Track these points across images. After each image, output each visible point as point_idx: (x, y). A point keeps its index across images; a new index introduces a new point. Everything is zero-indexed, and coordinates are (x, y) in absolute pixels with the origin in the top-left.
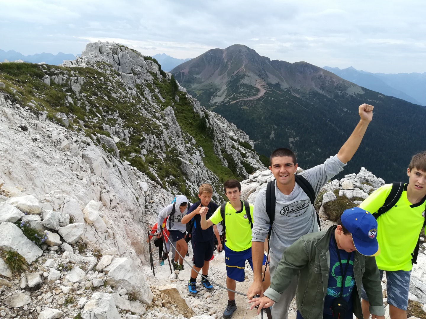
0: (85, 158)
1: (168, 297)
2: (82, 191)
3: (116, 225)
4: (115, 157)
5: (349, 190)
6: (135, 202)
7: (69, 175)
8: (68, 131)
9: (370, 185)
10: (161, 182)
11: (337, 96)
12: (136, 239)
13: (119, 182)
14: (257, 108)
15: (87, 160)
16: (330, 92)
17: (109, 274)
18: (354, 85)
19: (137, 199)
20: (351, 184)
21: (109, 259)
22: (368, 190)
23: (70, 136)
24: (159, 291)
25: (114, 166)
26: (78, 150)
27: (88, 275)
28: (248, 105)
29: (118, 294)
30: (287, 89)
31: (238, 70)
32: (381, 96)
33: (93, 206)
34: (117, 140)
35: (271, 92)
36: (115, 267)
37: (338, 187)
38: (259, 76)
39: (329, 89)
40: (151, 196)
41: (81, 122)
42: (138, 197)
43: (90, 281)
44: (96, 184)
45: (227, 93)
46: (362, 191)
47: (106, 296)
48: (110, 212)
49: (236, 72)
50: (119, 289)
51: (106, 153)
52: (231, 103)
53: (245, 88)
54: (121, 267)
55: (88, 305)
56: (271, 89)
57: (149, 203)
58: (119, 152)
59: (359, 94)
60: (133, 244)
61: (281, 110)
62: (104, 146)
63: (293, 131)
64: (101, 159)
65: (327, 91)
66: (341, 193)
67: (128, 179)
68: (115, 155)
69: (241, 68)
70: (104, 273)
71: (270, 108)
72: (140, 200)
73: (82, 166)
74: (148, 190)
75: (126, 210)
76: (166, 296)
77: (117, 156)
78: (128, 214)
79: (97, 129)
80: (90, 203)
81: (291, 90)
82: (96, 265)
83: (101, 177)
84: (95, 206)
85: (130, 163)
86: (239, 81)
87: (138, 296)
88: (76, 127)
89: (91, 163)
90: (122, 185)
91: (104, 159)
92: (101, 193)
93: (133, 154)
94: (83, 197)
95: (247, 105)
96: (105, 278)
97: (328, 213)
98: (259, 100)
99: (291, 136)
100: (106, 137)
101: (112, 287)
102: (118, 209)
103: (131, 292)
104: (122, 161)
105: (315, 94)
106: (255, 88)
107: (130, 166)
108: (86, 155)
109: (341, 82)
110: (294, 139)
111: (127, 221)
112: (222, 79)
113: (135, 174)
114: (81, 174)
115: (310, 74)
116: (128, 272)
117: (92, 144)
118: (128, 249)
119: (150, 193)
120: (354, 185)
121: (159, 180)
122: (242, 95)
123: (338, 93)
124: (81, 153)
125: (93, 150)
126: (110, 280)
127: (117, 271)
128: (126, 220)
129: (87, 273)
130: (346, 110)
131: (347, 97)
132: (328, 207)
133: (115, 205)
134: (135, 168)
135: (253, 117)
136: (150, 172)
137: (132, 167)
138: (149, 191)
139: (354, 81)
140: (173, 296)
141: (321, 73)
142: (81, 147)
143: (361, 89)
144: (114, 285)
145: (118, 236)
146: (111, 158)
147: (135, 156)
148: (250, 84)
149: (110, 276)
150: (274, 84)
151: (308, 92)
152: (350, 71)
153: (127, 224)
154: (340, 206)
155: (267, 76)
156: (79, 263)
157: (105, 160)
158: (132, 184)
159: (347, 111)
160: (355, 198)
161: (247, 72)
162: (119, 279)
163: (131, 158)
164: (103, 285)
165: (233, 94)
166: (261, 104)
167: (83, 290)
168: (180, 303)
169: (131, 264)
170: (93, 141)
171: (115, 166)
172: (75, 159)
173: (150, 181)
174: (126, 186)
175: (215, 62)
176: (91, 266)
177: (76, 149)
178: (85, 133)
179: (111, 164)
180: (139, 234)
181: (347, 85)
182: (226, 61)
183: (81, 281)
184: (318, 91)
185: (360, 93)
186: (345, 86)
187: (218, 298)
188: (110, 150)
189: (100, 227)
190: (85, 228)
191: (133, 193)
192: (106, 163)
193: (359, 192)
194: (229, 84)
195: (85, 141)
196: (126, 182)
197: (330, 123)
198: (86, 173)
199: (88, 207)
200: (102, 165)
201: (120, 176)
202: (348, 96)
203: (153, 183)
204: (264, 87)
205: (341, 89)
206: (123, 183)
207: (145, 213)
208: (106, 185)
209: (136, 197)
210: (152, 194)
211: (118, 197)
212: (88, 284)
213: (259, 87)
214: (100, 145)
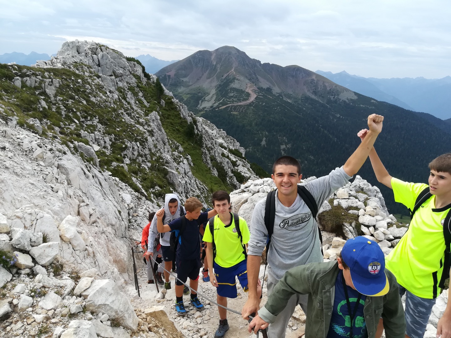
0: (61, 169)
1: (155, 320)
2: (57, 205)
3: (96, 242)
4: (95, 167)
5: (344, 199)
6: (117, 216)
7: (43, 188)
8: (41, 139)
9: (365, 193)
10: (145, 193)
11: (329, 101)
12: (118, 256)
13: (100, 194)
14: (247, 113)
15: (63, 171)
16: (323, 97)
17: (89, 298)
18: (347, 90)
19: (120, 212)
20: (346, 193)
21: (88, 282)
22: (363, 199)
23: (44, 145)
24: (145, 314)
25: (93, 177)
26: (53, 159)
27: (65, 301)
28: (239, 110)
29: (99, 320)
30: (278, 93)
31: (228, 74)
32: (374, 101)
33: (70, 222)
34: (97, 148)
35: (262, 97)
36: (96, 291)
37: (333, 197)
38: (250, 80)
39: (321, 94)
40: (134, 209)
41: (57, 129)
42: (121, 210)
43: (66, 307)
44: (74, 197)
45: (216, 98)
46: (357, 200)
47: (85, 323)
48: (89, 227)
49: (225, 75)
50: (100, 314)
51: (85, 162)
52: (220, 108)
53: (235, 93)
54: (102, 290)
55: (65, 335)
56: (262, 93)
57: (133, 216)
58: (99, 161)
59: (351, 100)
60: (116, 262)
61: (272, 116)
62: (82, 155)
63: (284, 138)
64: (79, 169)
65: (320, 96)
66: (336, 202)
67: (109, 190)
68: (95, 164)
69: (230, 71)
70: (82, 298)
71: (262, 114)
72: (122, 213)
73: (57, 178)
74: (131, 202)
75: (108, 225)
76: (153, 319)
77: (96, 166)
78: (109, 229)
79: (74, 136)
80: (66, 219)
81: (283, 94)
82: (73, 289)
83: (79, 189)
84: (72, 221)
85: (111, 174)
86: (229, 85)
87: (122, 321)
88: (50, 134)
89: (67, 174)
90: (102, 197)
91: (82, 169)
92: (79, 206)
93: (115, 164)
94: (58, 212)
95: (237, 110)
96: (84, 304)
97: (323, 223)
98: (250, 105)
99: (283, 143)
100: (84, 145)
101: (92, 313)
102: (99, 224)
103: (114, 318)
104: (102, 172)
105: (307, 99)
106: (245, 93)
107: (111, 176)
108: (62, 165)
109: (334, 87)
110: (286, 146)
111: (109, 237)
112: (211, 82)
113: (117, 185)
114: (56, 186)
115: (302, 78)
116: (110, 295)
117: (69, 153)
118: (110, 268)
119: (134, 206)
120: (349, 194)
121: (143, 191)
122: (232, 99)
123: (331, 98)
124: (56, 163)
125: (70, 160)
126: (90, 305)
127: (97, 295)
128: (108, 235)
129: (63, 299)
130: (339, 115)
132: (323, 218)
133: (95, 219)
134: (117, 179)
135: (244, 123)
136: (134, 183)
137: (114, 178)
138: (132, 204)
139: (347, 86)
140: (161, 319)
141: (314, 77)
142: (57, 156)
143: (354, 94)
144: (94, 311)
145: (98, 254)
146: (90, 167)
147: (117, 165)
148: (240, 89)
149: (89, 301)
150: (265, 88)
151: (300, 97)
152: (343, 75)
153: (108, 240)
154: (336, 216)
155: (258, 80)
156: (54, 287)
157: (83, 171)
158: (114, 196)
159: (340, 117)
160: (350, 208)
161: (238, 76)
162: (99, 303)
163: (112, 167)
164: (82, 312)
165: (222, 98)
166: (252, 109)
167: (59, 317)
168: (168, 326)
169: (113, 286)
170: (70, 150)
171: (95, 177)
172: (49, 169)
173: (133, 192)
174: (107, 199)
175: (203, 64)
176: (68, 290)
177: (50, 159)
178: (61, 141)
179: (90, 175)
180: (122, 250)
181: (340, 90)
182: (215, 63)
183: (57, 307)
184: (310, 96)
185: (353, 98)
186: (338, 91)
187: (209, 318)
188: (89, 160)
189: (78, 245)
190: (61, 246)
191: (115, 206)
192: (85, 173)
193: (354, 201)
194: (218, 88)
195: (61, 150)
196: (107, 195)
197: (322, 129)
198: (62, 185)
199: (64, 223)
200: (80, 175)
201: (100, 187)
202: (341, 101)
203: (137, 195)
204: (254, 91)
205: (334, 94)
206: (104, 195)
207: (129, 228)
208: (84, 198)
209: (118, 210)
210: (136, 206)
211: (98, 210)
212: (65, 311)
213: (250, 92)
214: (77, 153)
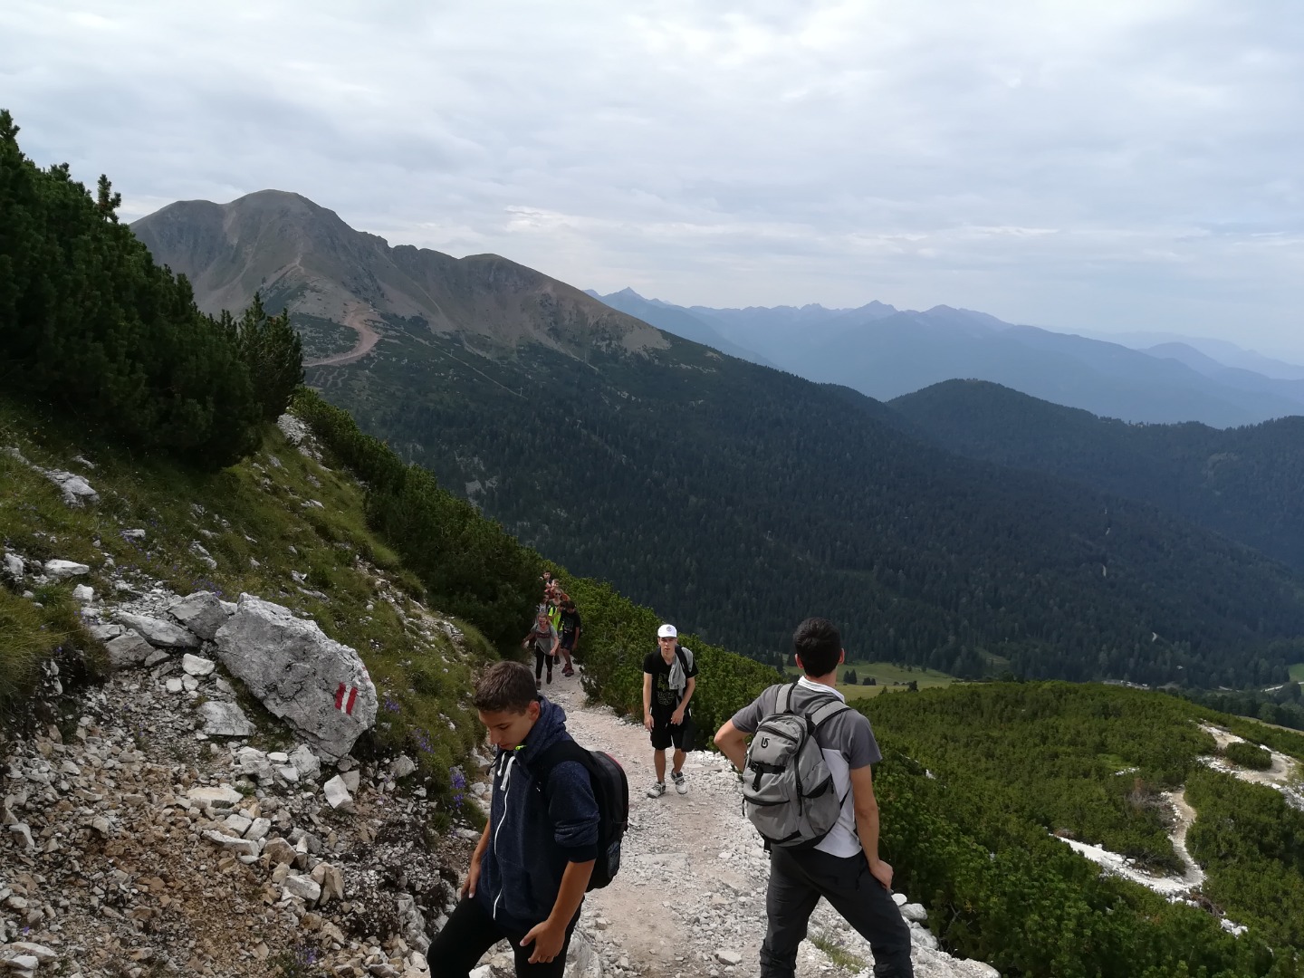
11: (597, 356)
14: (353, 390)
16: (578, 345)
18: (642, 325)
28: (322, 381)
30: (449, 334)
31: (280, 273)
32: (715, 355)
35: (396, 341)
38: (356, 292)
39: (574, 337)
49: (273, 278)
53: (308, 329)
56: (395, 330)
59: (656, 350)
61: (432, 396)
63: (476, 459)
65: (570, 341)
69: (289, 266)
71: (398, 390)
81: (462, 337)
95: (317, 381)
98: (361, 364)
99: (474, 476)
105: (534, 349)
109: (605, 316)
110: (483, 484)
112: (226, 296)
115: (516, 292)
123: (599, 347)
130: (627, 394)
131: (626, 357)
141: (548, 289)
143: (659, 336)
148: (324, 317)
150: (407, 318)
151: (514, 346)
155: (383, 295)
161: (313, 278)
166: (368, 378)
175: (196, 243)
181: (622, 325)
182: (235, 242)
184: (543, 342)
185: (658, 347)
186: (617, 326)
202: (628, 355)
204: (373, 324)
205: (607, 336)
213: (357, 326)
